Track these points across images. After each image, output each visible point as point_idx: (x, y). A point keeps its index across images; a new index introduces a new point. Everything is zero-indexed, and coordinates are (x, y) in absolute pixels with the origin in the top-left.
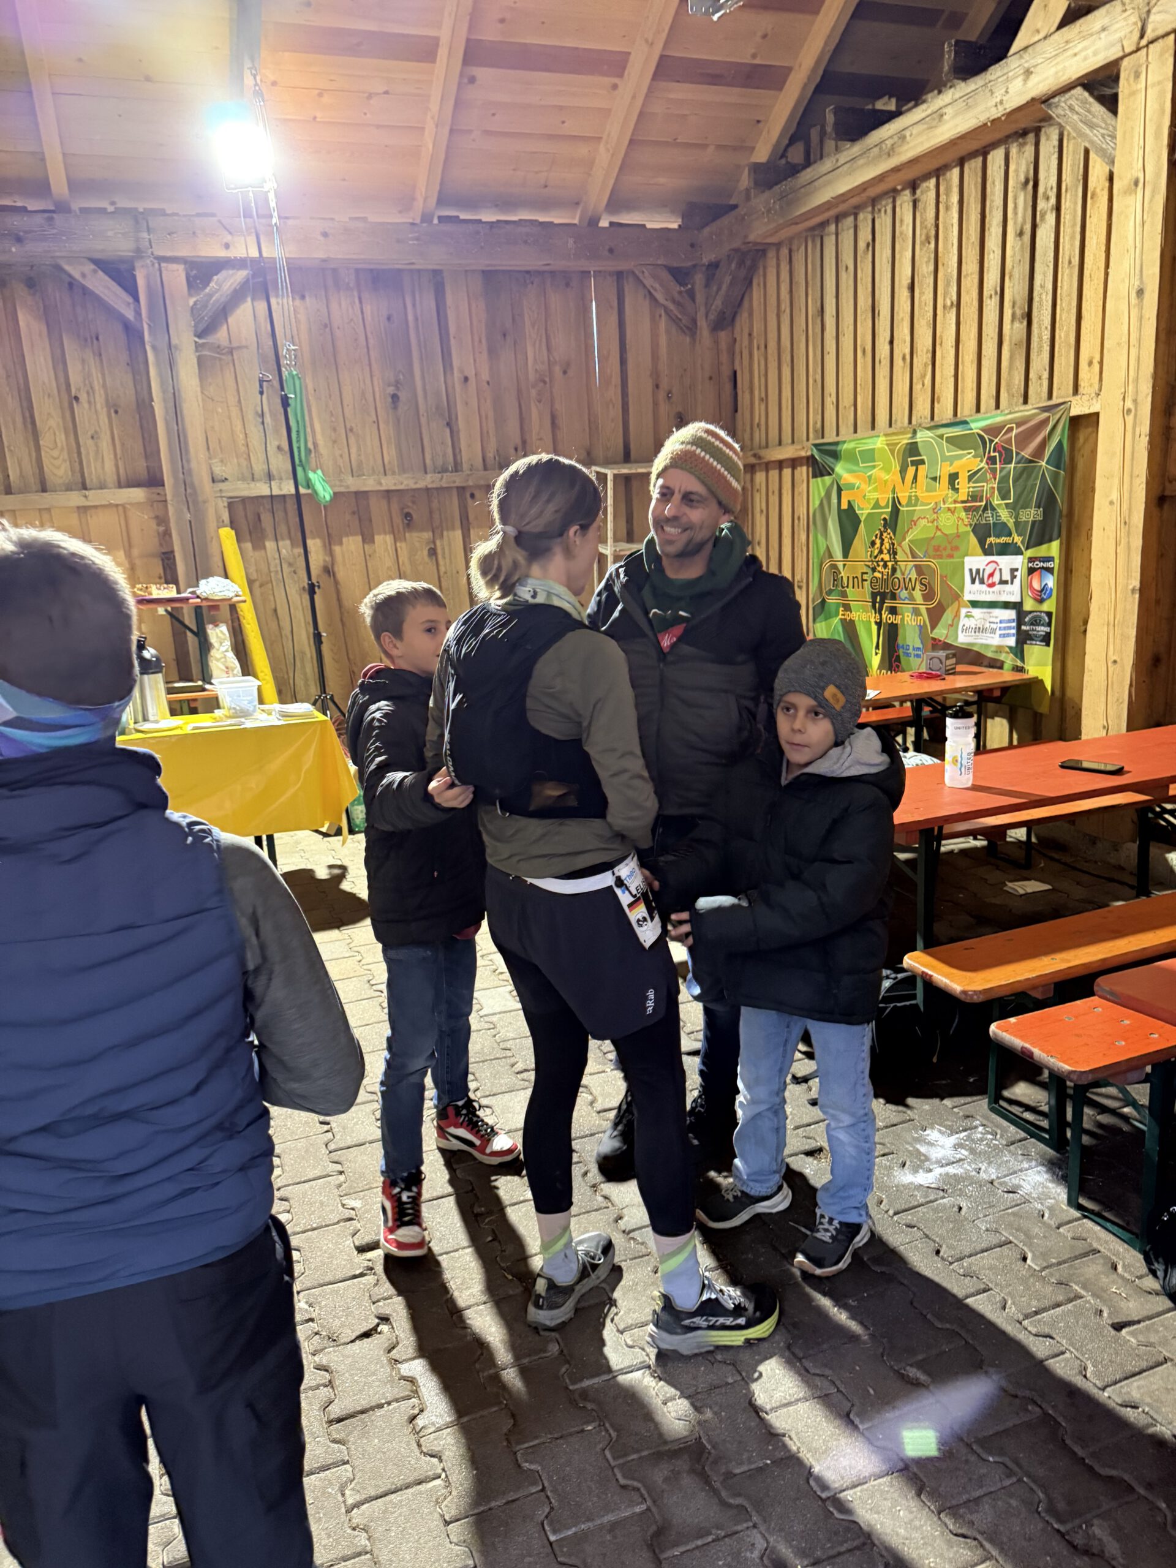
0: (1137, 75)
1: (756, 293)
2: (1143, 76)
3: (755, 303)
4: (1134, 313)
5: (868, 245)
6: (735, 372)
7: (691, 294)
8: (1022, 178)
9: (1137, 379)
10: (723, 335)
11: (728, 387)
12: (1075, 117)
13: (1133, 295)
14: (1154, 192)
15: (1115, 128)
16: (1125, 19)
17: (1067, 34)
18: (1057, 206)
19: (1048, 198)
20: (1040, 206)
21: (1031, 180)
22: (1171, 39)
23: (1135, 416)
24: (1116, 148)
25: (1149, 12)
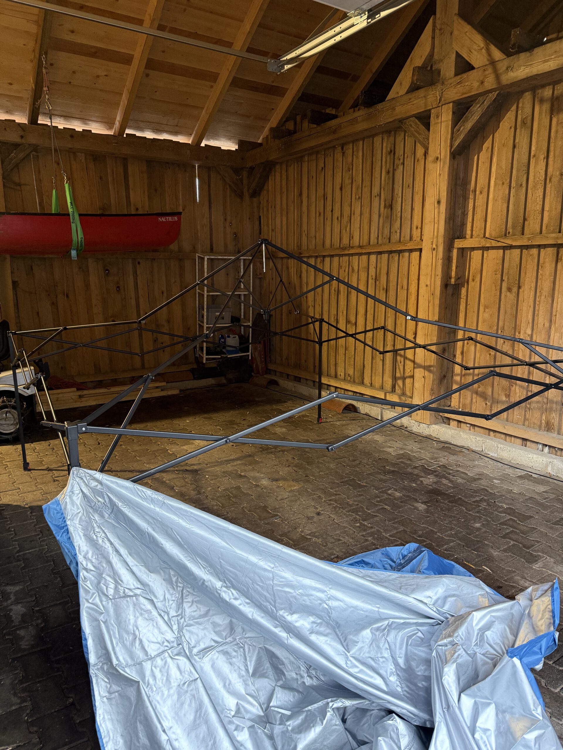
0: (438, 117)
1: (271, 182)
2: (440, 117)
3: (270, 188)
4: (436, 211)
5: (322, 168)
6: (260, 217)
7: (241, 180)
8: (389, 149)
9: (437, 237)
10: (255, 200)
11: (257, 223)
12: (412, 129)
13: (436, 203)
14: (444, 163)
15: (429, 136)
16: (433, 94)
17: (410, 96)
18: (403, 163)
19: (399, 159)
20: (397, 162)
21: (393, 151)
22: (451, 104)
23: (437, 251)
24: (429, 144)
25: (442, 93)
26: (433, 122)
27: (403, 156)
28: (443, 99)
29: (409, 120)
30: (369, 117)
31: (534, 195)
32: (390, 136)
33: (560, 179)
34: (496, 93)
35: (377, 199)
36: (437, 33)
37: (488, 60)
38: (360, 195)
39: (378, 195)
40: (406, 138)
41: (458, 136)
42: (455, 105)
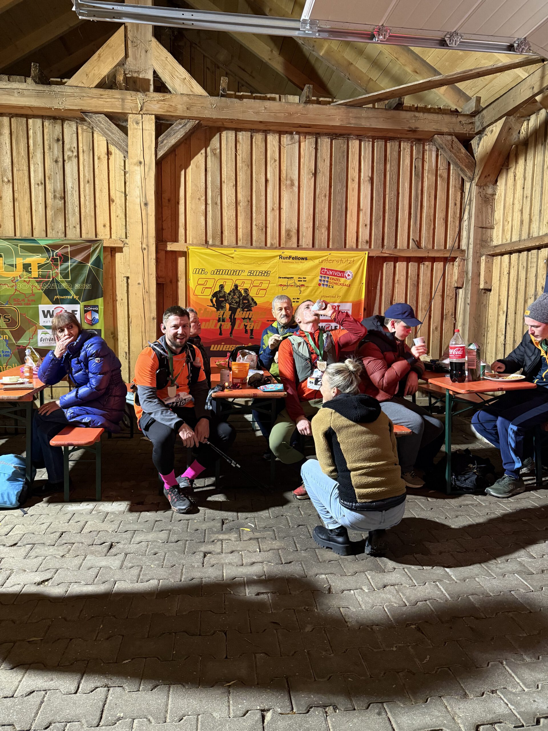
0: (137, 124)
2: (141, 125)
12: (102, 126)
13: (143, 205)
14: (149, 169)
15: (126, 140)
16: (131, 100)
17: (100, 91)
18: (78, 156)
19: (72, 151)
20: (67, 153)
21: (61, 140)
22: (153, 117)
23: (148, 251)
24: (127, 146)
25: (144, 103)
26: (132, 127)
27: (76, 149)
28: (144, 109)
29: (97, 115)
30: (39, 95)
31: (228, 214)
32: (55, 123)
33: (248, 205)
34: (197, 122)
35: (41, 187)
36: (129, 43)
37: (192, 91)
38: (10, 178)
39: (42, 183)
40: (80, 131)
41: (162, 147)
42: (158, 118)
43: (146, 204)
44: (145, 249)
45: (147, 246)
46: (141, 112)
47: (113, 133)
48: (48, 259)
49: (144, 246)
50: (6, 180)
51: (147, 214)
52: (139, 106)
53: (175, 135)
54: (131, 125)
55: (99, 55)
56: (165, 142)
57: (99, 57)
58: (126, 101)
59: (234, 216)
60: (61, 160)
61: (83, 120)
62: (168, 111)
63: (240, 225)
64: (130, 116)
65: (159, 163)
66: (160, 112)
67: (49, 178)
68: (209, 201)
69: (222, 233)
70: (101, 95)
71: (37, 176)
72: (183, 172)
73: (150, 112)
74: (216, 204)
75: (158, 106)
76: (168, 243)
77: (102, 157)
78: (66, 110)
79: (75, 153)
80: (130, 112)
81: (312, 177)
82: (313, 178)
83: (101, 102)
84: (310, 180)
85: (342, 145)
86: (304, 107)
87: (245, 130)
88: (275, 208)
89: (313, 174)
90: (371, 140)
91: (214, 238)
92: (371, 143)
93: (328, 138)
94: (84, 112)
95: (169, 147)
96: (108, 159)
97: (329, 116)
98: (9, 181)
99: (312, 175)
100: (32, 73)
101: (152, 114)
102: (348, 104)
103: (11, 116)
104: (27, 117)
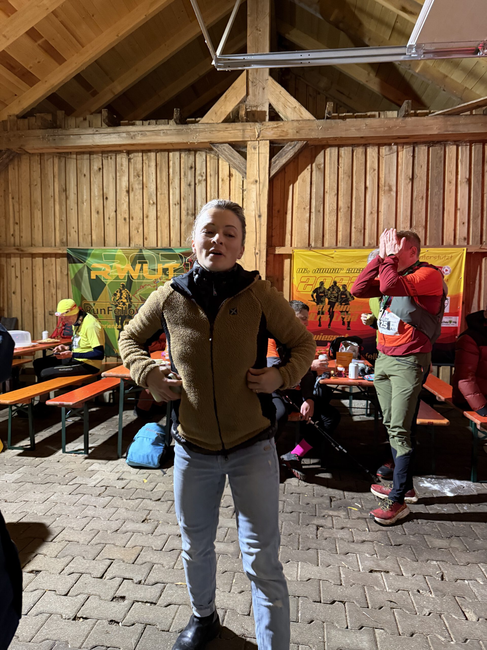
0: (255, 148)
4: (258, 223)
5: (99, 169)
13: (257, 217)
14: (264, 186)
15: (245, 163)
16: (250, 130)
17: (226, 125)
18: (206, 180)
19: (202, 176)
20: (198, 178)
21: (193, 168)
22: (268, 141)
23: (260, 255)
24: (246, 168)
25: (260, 131)
26: (250, 152)
27: (205, 173)
28: (261, 136)
29: (222, 145)
30: (179, 133)
31: (330, 219)
32: (190, 154)
33: (348, 210)
34: (305, 142)
35: (178, 207)
36: (250, 84)
37: (301, 117)
38: (155, 201)
39: (178, 204)
40: (208, 159)
41: (275, 167)
42: (272, 142)
43: (260, 216)
44: (257, 253)
45: (260, 251)
46: (258, 139)
47: (234, 158)
48: (181, 265)
49: (257, 251)
50: (152, 202)
51: (260, 224)
52: (257, 134)
53: (286, 155)
54: (249, 151)
55: (226, 96)
56: (277, 162)
57: (226, 98)
58: (246, 131)
59: (335, 221)
60: (193, 183)
61: (211, 149)
62: (280, 136)
63: (340, 228)
64: (249, 143)
65: (271, 181)
66: (274, 137)
67: (184, 199)
68: (313, 210)
69: (323, 236)
70: (226, 128)
71: (175, 198)
72: (291, 187)
73: (265, 138)
74: (319, 211)
75: (272, 132)
76: (277, 248)
77: (225, 179)
78: (199, 143)
79: (204, 178)
80: (249, 139)
81: (409, 182)
82: (411, 183)
83: (226, 134)
84: (407, 184)
85: (439, 151)
86: (403, 120)
87: (347, 145)
88: (373, 212)
89: (410, 179)
90: (468, 144)
91: (316, 241)
92: (468, 147)
93: (425, 146)
94: (212, 143)
95: (280, 166)
96: (230, 180)
97: (427, 126)
98: (154, 203)
99: (409, 181)
100: (175, 117)
101: (267, 140)
102: (446, 113)
103: (157, 151)
104: (169, 151)
